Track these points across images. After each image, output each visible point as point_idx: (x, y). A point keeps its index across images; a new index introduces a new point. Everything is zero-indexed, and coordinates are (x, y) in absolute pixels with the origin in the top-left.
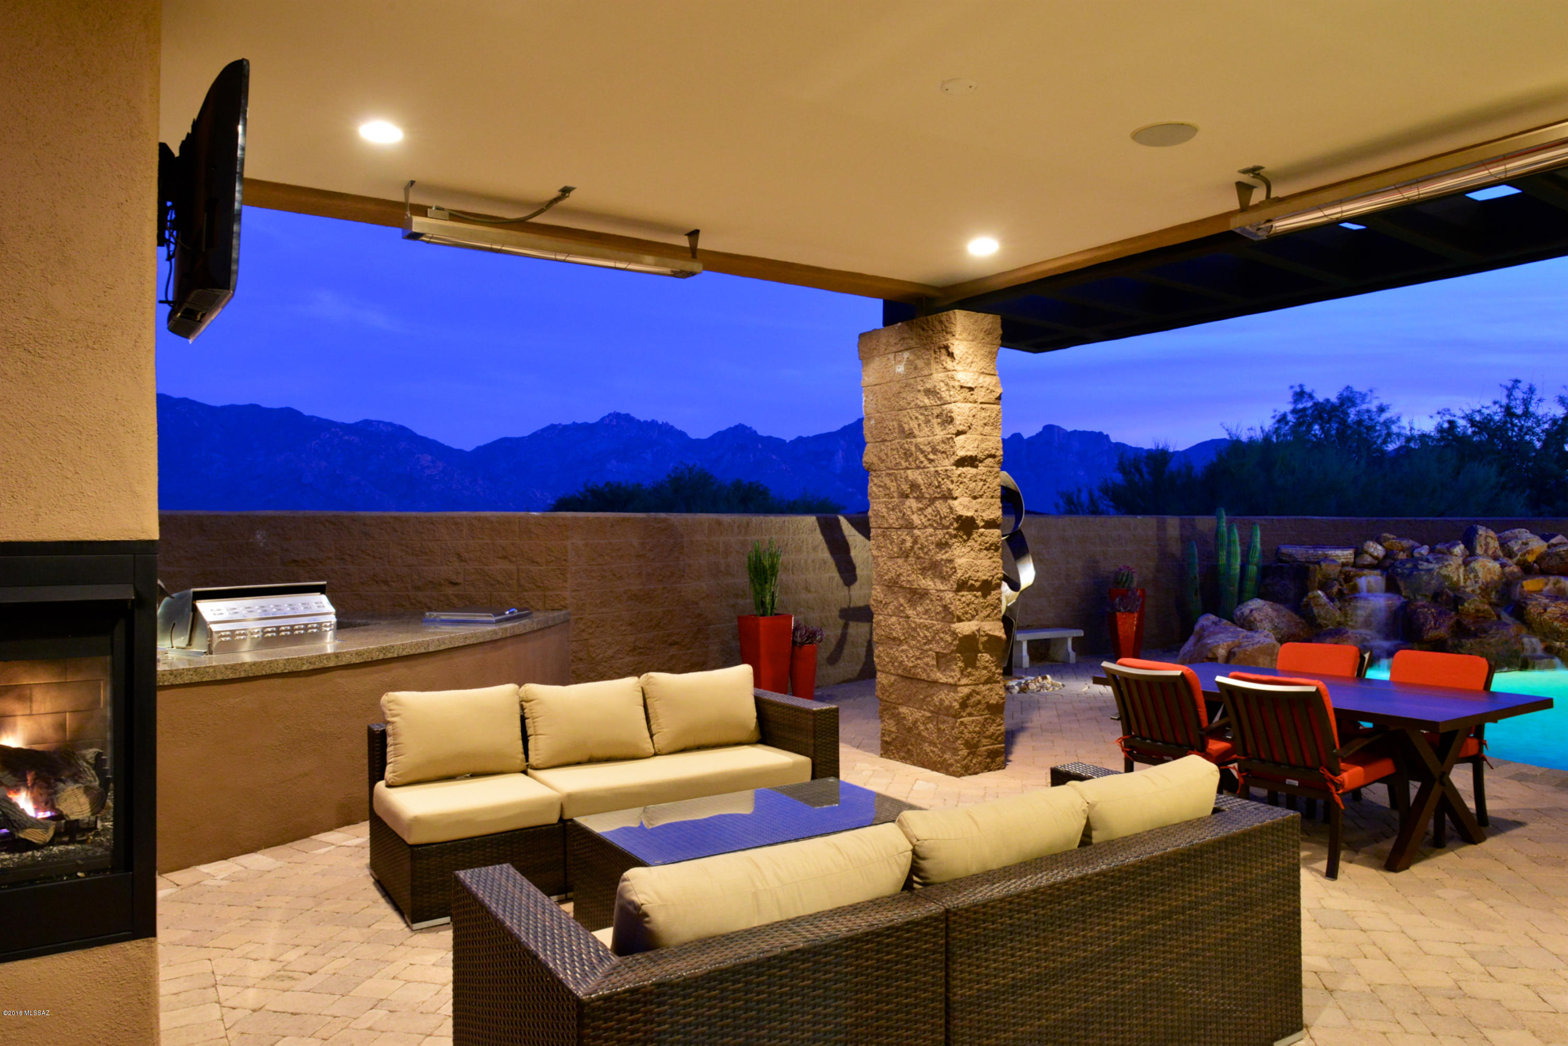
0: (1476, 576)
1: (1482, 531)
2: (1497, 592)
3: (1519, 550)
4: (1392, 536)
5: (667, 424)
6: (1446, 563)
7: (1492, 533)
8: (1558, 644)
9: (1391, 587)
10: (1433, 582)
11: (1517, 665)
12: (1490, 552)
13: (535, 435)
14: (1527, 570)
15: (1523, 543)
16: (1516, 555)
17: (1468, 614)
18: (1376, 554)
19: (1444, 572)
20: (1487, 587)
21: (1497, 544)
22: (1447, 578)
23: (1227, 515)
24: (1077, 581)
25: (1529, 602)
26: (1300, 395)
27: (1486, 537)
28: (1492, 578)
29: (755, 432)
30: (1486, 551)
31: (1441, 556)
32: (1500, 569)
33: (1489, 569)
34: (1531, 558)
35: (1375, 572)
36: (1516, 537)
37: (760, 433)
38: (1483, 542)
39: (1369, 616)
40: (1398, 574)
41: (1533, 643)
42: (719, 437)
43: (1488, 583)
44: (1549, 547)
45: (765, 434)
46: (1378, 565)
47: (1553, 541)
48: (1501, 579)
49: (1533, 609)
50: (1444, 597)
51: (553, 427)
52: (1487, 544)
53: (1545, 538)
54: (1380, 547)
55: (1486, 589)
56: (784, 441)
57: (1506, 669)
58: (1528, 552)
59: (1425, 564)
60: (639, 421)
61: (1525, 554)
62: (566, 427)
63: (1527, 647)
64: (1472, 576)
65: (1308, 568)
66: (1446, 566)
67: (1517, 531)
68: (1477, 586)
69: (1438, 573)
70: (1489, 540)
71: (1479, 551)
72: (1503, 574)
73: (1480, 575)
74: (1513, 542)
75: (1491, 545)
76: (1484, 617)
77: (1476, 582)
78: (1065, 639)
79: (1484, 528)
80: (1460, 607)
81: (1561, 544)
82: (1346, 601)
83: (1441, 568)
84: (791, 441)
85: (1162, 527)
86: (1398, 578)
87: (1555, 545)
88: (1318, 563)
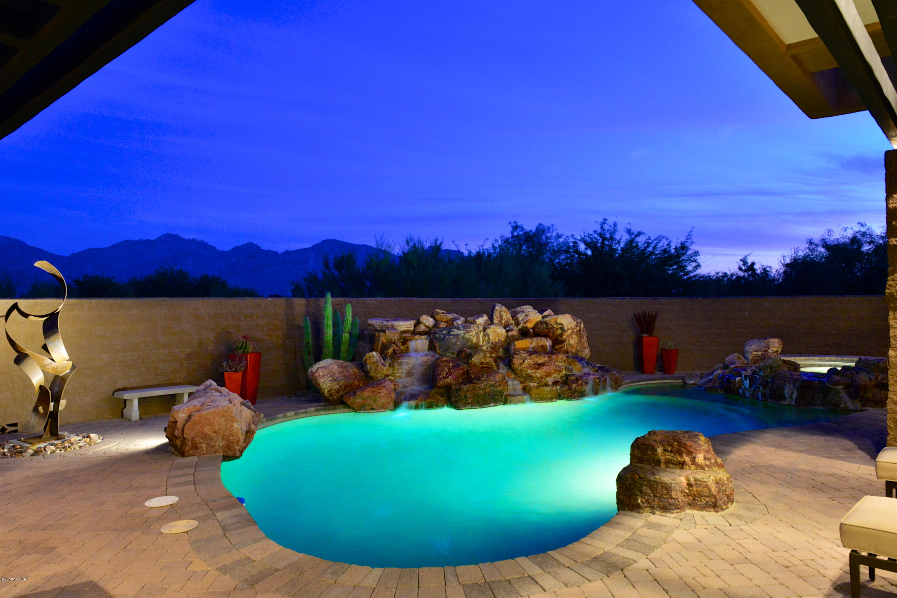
0: (489, 339)
1: (498, 307)
2: (503, 349)
3: (522, 320)
4: (442, 311)
5: (203, 241)
6: (469, 330)
7: (504, 308)
8: (532, 384)
9: (432, 347)
10: (458, 343)
11: (501, 401)
12: (503, 322)
13: (113, 247)
14: (524, 333)
15: (526, 315)
16: (520, 324)
17: (475, 366)
18: (427, 324)
19: (467, 336)
20: (495, 346)
21: (509, 316)
22: (469, 340)
23: (332, 297)
24: (210, 348)
25: (514, 356)
26: (516, 227)
27: (501, 311)
28: (499, 340)
29: (259, 247)
30: (500, 321)
31: (468, 324)
32: (505, 334)
33: (498, 334)
34: (530, 325)
35: (423, 337)
36: (523, 312)
37: (262, 248)
38: (498, 315)
39: (412, 368)
40: (435, 339)
41: (514, 385)
42: (237, 250)
43: (496, 343)
44: (543, 317)
45: (266, 249)
46: (428, 333)
47: (545, 313)
48: (506, 340)
49: (516, 361)
50: (464, 354)
51: (126, 242)
52: (501, 317)
53: (541, 312)
54: (431, 319)
55: (494, 347)
56: (278, 253)
57: (493, 404)
58: (527, 321)
59: (456, 330)
60: (184, 239)
61: (525, 323)
62: (134, 241)
63: (511, 388)
64: (486, 338)
65: (375, 335)
66: (469, 332)
67: (524, 307)
68: (489, 345)
69: (463, 337)
70: (503, 313)
71: (496, 321)
72: (507, 336)
73: (491, 338)
74: (520, 315)
75: (504, 317)
76: (488, 368)
77: (488, 343)
78: (182, 394)
79: (500, 305)
80: (470, 361)
81: (549, 315)
82: (395, 359)
83: (465, 334)
84: (282, 253)
85: (290, 306)
86: (435, 341)
87: (546, 316)
88: (384, 332)
